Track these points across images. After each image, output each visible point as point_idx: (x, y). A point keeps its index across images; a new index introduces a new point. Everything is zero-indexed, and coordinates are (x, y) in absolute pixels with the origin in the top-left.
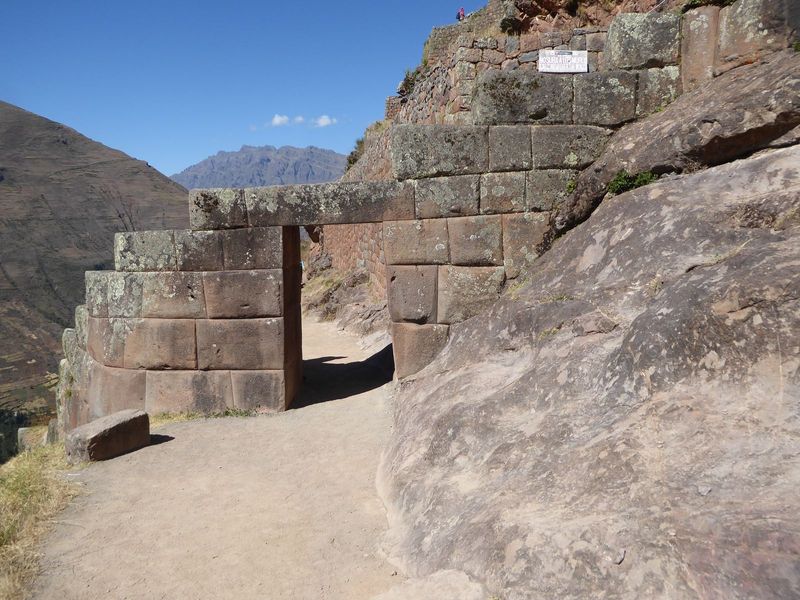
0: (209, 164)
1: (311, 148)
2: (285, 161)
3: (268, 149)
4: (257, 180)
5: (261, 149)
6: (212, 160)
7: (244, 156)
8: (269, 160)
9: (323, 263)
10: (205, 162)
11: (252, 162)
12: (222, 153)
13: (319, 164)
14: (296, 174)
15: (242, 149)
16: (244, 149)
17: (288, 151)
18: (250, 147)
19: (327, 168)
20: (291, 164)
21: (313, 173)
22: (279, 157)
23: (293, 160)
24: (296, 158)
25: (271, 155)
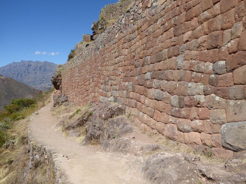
0: (9, 66)
1: (46, 62)
2: (37, 65)
3: (31, 61)
4: (27, 71)
5: (28, 62)
6: (10, 65)
7: (22, 64)
8: (31, 65)
9: (62, 99)
10: (8, 66)
11: (25, 66)
12: (14, 63)
13: (48, 67)
14: (40, 70)
15: (21, 61)
16: (22, 61)
17: (38, 62)
18: (24, 61)
19: (51, 68)
20: (38, 66)
21: (46, 70)
22: (34, 64)
23: (39, 65)
24: (40, 65)
25: (32, 64)
